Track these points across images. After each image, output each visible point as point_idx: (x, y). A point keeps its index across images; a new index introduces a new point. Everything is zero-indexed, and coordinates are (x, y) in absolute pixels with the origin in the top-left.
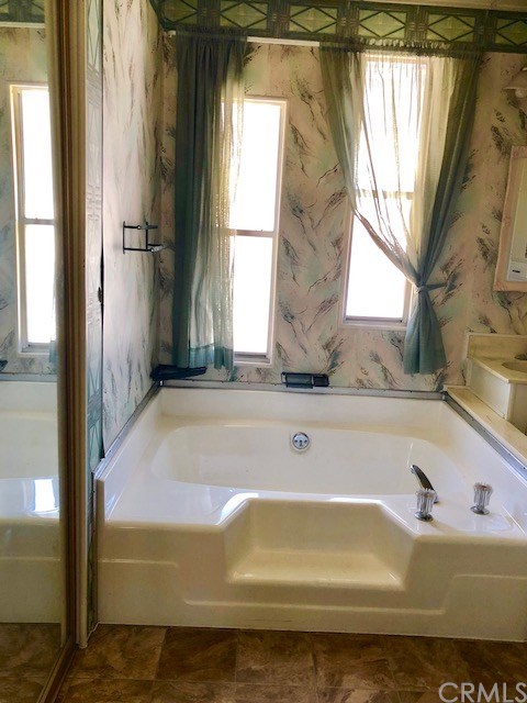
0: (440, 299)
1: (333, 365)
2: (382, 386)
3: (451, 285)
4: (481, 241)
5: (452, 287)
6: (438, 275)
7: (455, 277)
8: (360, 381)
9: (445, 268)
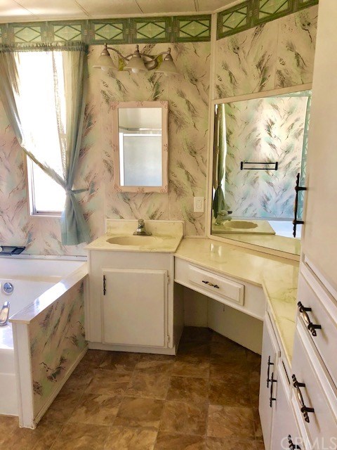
0: (86, 199)
1: (29, 241)
2: (59, 253)
3: (92, 189)
4: (105, 161)
5: (92, 191)
6: (82, 183)
7: (93, 184)
8: (47, 250)
9: (87, 179)
